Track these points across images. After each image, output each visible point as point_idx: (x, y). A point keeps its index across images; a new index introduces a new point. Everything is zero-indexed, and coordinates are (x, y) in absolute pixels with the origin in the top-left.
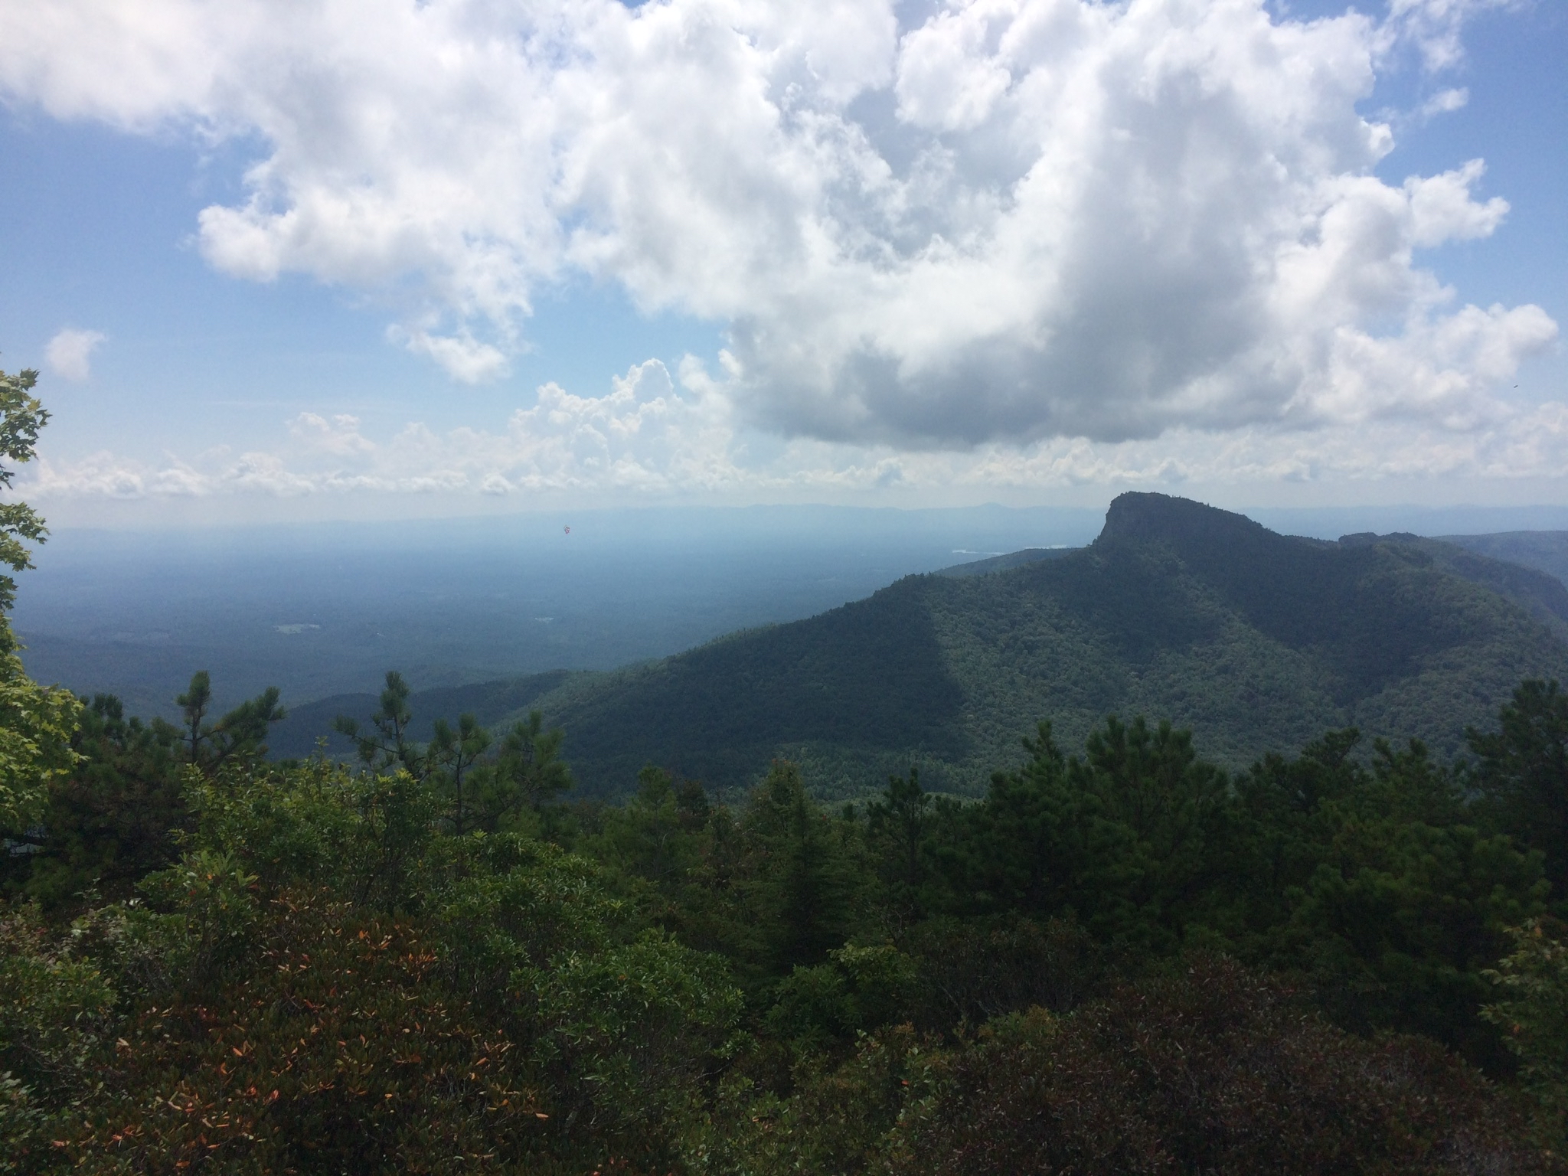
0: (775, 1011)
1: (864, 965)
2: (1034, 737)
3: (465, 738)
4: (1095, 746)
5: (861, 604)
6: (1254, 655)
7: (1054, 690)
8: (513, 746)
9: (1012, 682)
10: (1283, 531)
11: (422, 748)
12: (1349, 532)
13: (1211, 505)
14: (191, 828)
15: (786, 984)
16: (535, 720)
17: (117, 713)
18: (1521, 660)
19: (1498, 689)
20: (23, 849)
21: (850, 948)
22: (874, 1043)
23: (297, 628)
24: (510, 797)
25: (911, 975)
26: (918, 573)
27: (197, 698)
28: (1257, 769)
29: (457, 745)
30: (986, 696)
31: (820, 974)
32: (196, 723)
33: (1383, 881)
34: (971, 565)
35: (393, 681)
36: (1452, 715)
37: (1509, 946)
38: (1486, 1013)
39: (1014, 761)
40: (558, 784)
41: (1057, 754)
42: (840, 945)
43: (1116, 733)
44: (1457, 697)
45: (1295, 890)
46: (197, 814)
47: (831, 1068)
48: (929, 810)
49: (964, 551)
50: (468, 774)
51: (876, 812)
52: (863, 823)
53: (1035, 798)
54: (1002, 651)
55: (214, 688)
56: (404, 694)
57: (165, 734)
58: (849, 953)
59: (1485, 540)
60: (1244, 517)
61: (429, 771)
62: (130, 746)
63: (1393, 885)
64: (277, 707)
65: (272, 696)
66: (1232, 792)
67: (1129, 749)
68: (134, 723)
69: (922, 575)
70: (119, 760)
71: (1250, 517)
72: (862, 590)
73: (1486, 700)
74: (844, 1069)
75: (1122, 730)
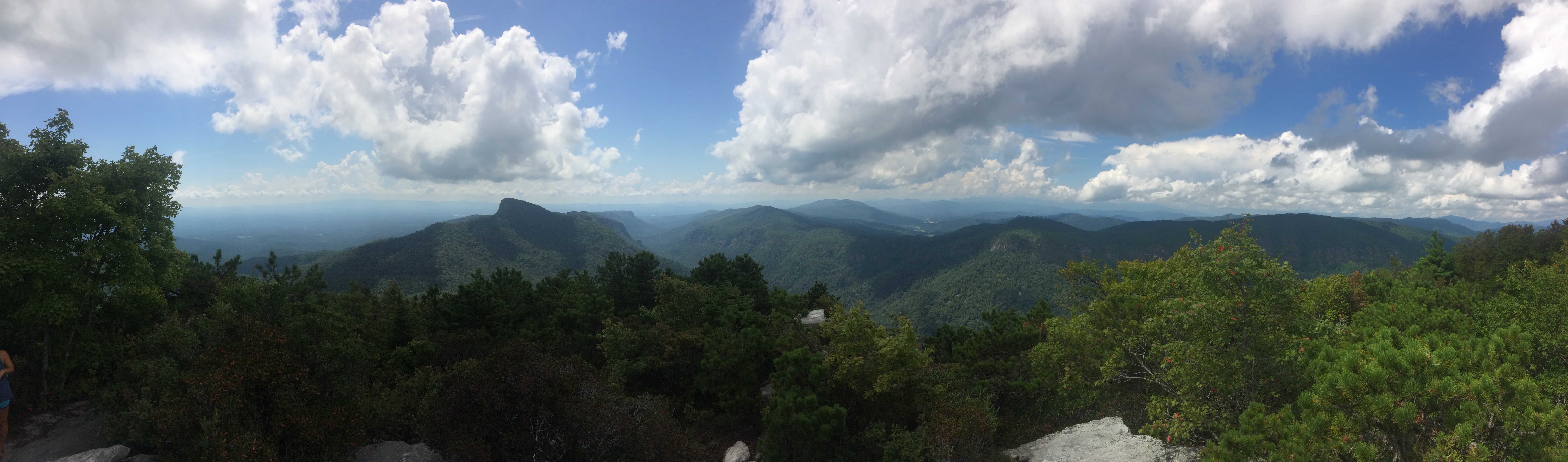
0: (390, 361)
1: (418, 346)
2: (474, 273)
3: (294, 272)
4: (493, 276)
5: (421, 231)
7: (484, 259)
8: (309, 274)
9: (470, 256)
10: (551, 210)
11: (281, 275)
12: (570, 211)
14: (217, 294)
15: (393, 353)
16: (316, 266)
17: (197, 260)
19: (605, 254)
20: (174, 295)
21: (414, 341)
22: (420, 372)
23: (244, 237)
24: (308, 290)
25: (432, 349)
27: (218, 257)
28: (543, 281)
29: (291, 274)
30: (461, 260)
31: (405, 349)
32: (218, 264)
33: (574, 311)
34: (456, 220)
35: (272, 253)
36: (594, 262)
37: (603, 327)
38: (598, 347)
39: (468, 281)
40: (323, 286)
41: (482, 279)
42: (411, 340)
43: (499, 272)
45: (550, 316)
46: (218, 290)
47: (407, 379)
48: (441, 296)
50: (294, 283)
51: (424, 297)
52: (419, 301)
53: (473, 292)
54: (466, 246)
55: (223, 254)
56: (275, 258)
57: (209, 266)
58: (414, 343)
59: (605, 213)
60: (540, 206)
61: (283, 282)
62: (201, 269)
63: (576, 312)
64: (240, 260)
65: (238, 257)
66: (534, 288)
67: (503, 277)
68: (202, 263)
70: (198, 273)
71: (542, 206)
72: (421, 228)
73: (603, 258)
74: (411, 379)
75: (501, 271)
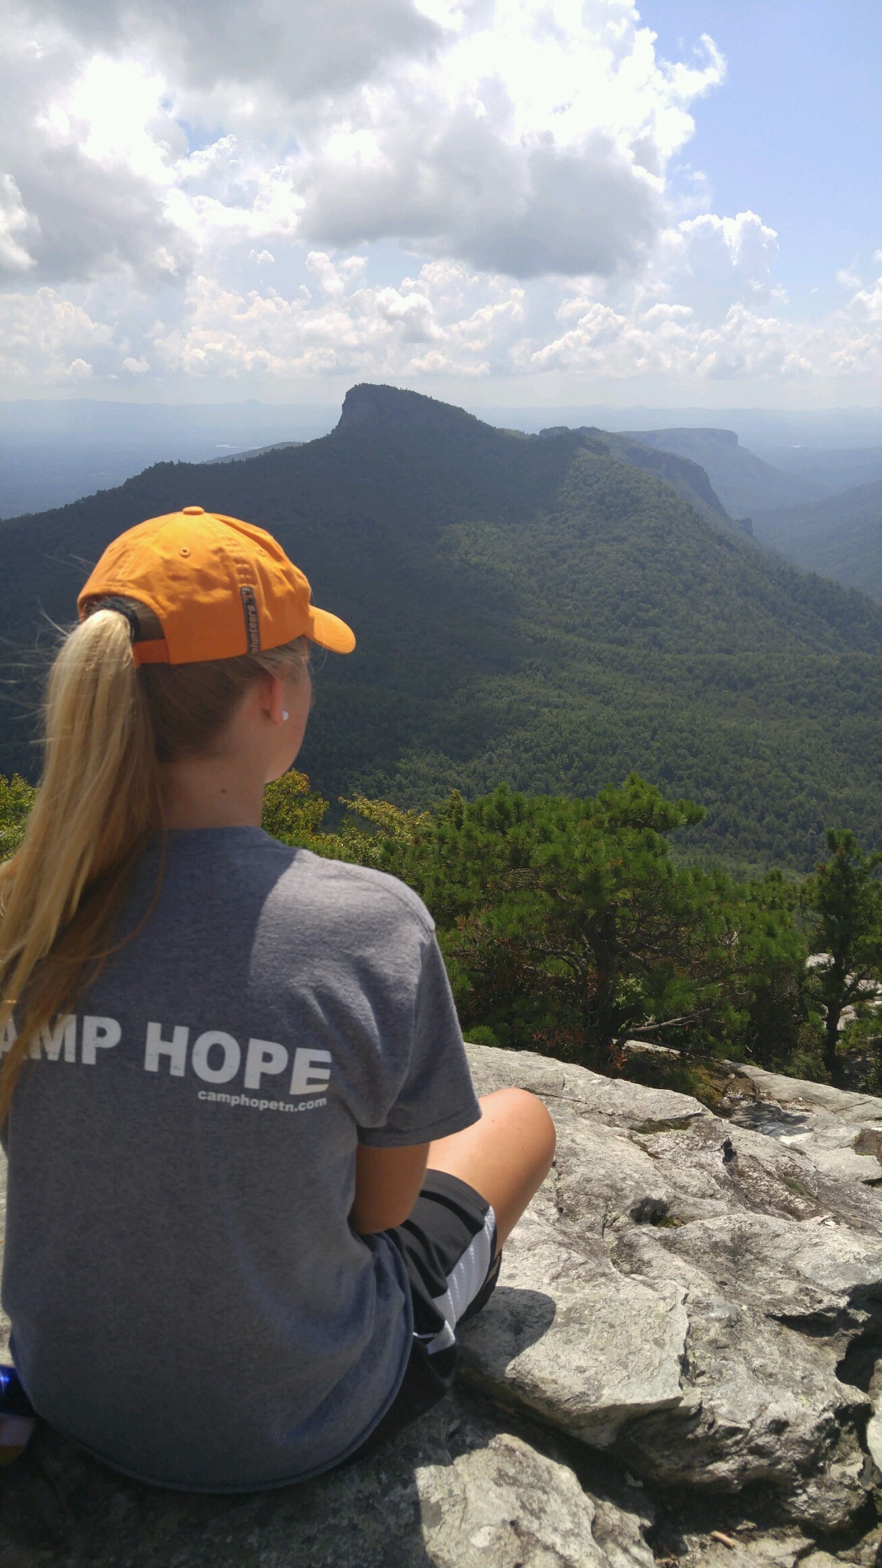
5: (113, 492)
6: (467, 535)
10: (495, 425)
12: (549, 426)
13: (434, 398)
18: (669, 533)
19: (653, 556)
26: (167, 461)
36: (617, 580)
44: (621, 564)
49: (228, 446)
60: (461, 410)
69: (172, 462)
71: (466, 410)
73: (643, 567)
